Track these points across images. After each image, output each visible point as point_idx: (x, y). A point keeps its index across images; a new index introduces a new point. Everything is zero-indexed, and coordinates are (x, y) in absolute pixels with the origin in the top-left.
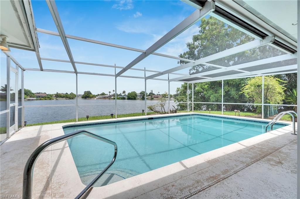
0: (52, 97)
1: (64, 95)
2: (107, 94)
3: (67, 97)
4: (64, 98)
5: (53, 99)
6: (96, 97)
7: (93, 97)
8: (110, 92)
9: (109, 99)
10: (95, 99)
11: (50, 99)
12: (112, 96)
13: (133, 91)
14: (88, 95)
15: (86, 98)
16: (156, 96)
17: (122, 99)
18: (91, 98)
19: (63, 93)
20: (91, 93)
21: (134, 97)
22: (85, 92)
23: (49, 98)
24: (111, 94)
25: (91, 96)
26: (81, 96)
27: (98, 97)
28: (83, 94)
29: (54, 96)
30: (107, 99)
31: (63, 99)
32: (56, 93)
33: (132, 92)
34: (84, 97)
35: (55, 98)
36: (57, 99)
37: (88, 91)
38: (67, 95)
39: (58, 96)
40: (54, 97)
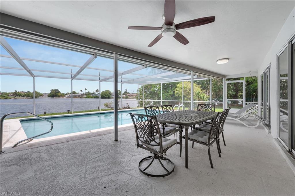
0: (9, 96)
1: (25, 93)
2: (78, 93)
3: (29, 96)
4: (25, 97)
5: (10, 99)
6: (65, 96)
7: (61, 96)
8: (81, 91)
9: (81, 98)
10: (65, 98)
11: (6, 99)
12: (84, 95)
13: (107, 90)
14: (55, 93)
15: (53, 97)
16: (131, 95)
17: (95, 98)
18: (59, 97)
19: (24, 91)
20: (59, 92)
21: (108, 95)
22: (52, 90)
23: (4, 97)
24: (82, 93)
25: (59, 94)
26: (47, 95)
27: (68, 96)
28: (50, 93)
29: (12, 94)
30: (78, 98)
31: (23, 98)
32: (14, 91)
33: (105, 91)
34: (51, 95)
35: (13, 97)
36: (16, 98)
37: (56, 89)
38: (29, 93)
39: (16, 95)
40: (11, 96)
